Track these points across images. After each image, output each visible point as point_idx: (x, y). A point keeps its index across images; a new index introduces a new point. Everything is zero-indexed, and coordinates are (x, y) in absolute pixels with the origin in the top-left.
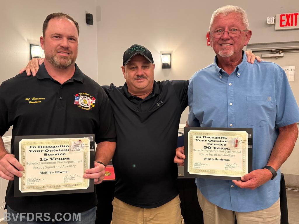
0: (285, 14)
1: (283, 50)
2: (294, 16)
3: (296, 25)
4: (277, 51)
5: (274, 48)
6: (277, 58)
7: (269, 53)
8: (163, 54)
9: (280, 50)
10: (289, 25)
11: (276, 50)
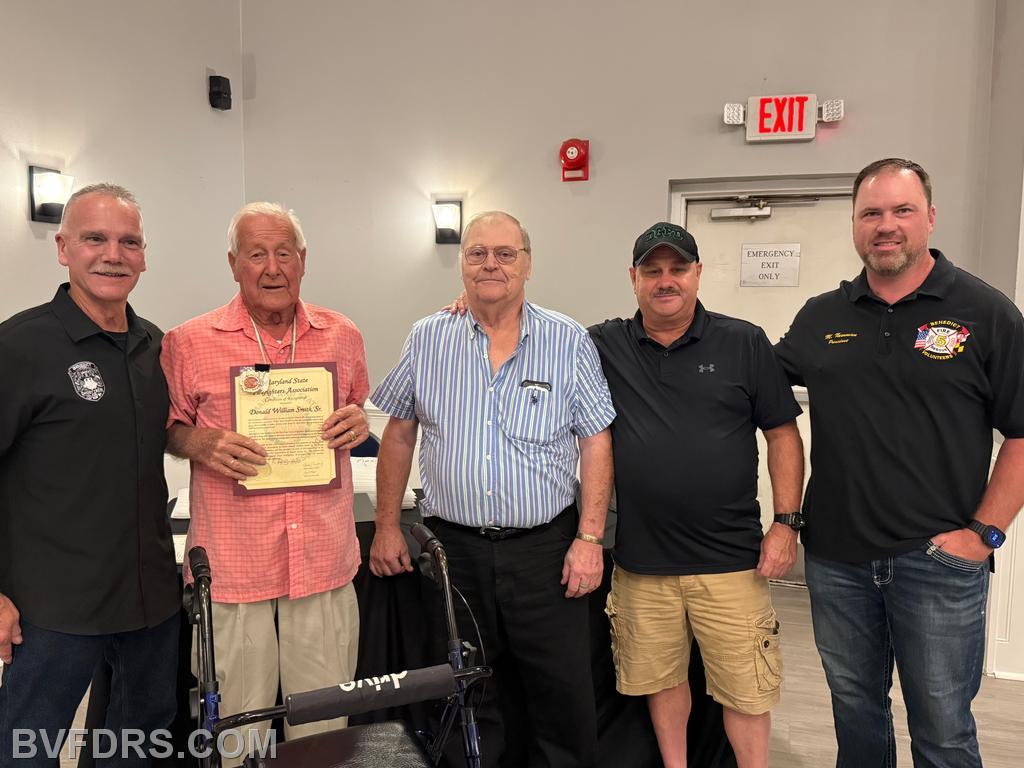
0: (773, 97)
1: (769, 199)
2: (796, 105)
3: (801, 128)
4: (753, 201)
5: (744, 192)
6: (753, 221)
7: (730, 204)
8: (437, 203)
9: (760, 198)
10: (783, 130)
11: (750, 197)
